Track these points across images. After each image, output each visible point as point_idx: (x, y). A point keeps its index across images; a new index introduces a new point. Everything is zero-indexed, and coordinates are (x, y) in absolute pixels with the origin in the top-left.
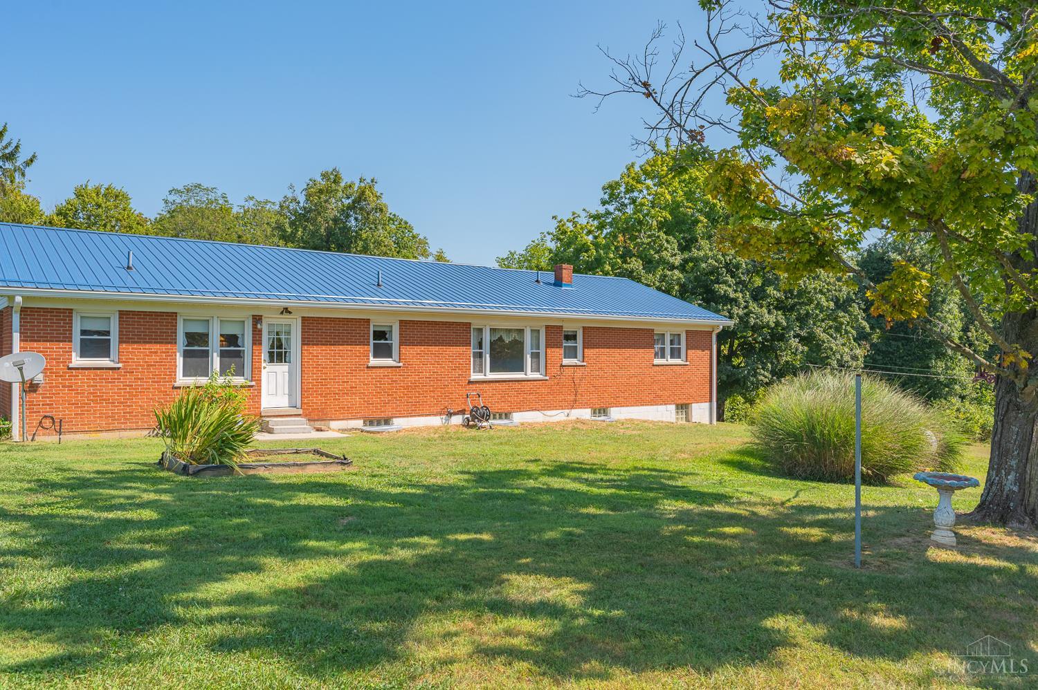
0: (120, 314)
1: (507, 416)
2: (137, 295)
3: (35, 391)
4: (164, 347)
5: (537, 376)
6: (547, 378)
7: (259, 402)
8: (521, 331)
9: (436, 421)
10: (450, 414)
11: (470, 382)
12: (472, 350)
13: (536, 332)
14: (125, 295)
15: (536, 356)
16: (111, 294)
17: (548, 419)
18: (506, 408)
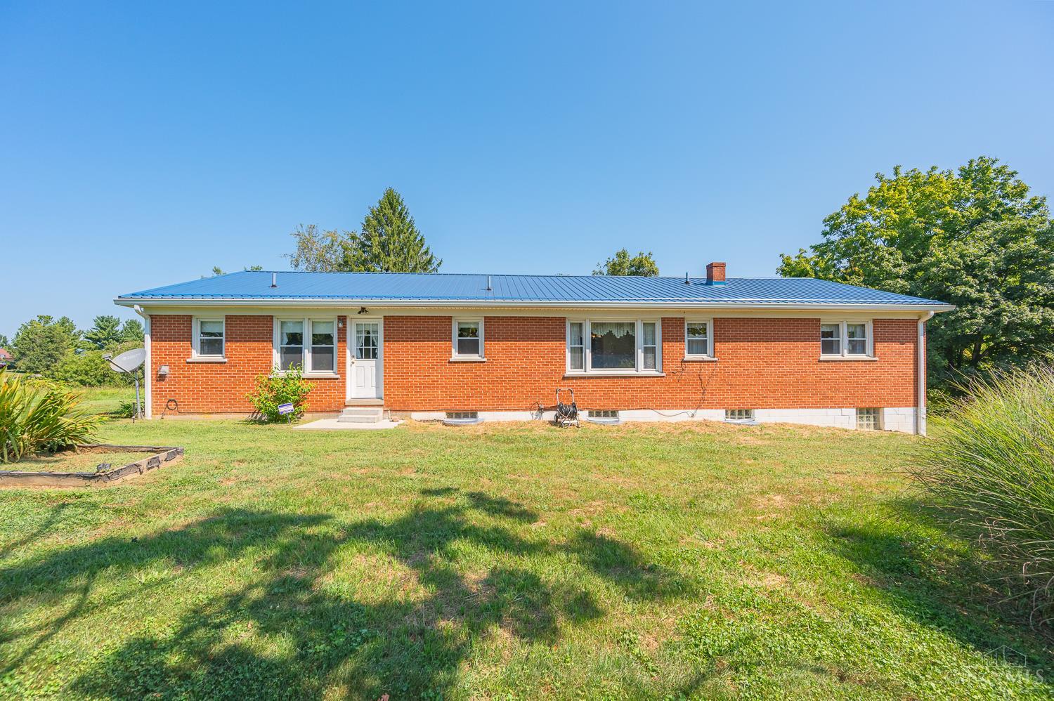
0: (226, 318)
1: (614, 414)
2: (239, 301)
3: (163, 380)
4: (260, 345)
5: (652, 372)
6: (664, 374)
7: (344, 393)
8: (632, 325)
9: (525, 416)
10: (541, 410)
11: (564, 378)
12: (568, 345)
13: (649, 326)
14: (228, 301)
15: (649, 351)
16: (219, 301)
17: (665, 419)
18: (610, 406)
